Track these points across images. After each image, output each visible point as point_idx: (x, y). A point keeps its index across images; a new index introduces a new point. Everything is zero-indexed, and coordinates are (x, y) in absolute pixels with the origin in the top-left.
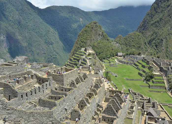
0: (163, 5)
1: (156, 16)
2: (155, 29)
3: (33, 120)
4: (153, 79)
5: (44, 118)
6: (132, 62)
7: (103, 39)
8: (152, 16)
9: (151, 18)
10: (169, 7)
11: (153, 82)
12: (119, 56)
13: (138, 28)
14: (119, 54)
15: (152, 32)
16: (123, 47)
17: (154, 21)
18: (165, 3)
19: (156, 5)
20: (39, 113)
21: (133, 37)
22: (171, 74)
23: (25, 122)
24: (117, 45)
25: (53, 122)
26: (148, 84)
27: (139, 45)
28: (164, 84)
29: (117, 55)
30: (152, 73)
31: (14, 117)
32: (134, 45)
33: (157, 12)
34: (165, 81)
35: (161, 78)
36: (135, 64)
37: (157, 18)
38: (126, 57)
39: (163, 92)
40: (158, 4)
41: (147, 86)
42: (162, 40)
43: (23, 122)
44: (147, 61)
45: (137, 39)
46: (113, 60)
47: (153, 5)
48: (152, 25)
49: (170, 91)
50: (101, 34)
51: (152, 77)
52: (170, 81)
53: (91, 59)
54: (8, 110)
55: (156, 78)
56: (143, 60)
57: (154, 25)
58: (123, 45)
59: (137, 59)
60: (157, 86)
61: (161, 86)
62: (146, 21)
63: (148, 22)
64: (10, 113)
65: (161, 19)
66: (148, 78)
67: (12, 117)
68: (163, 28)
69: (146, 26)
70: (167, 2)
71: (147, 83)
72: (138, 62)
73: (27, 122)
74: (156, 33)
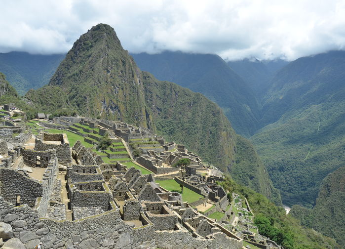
0: (82, 55)
1: (74, 67)
2: (73, 83)
3: (88, 236)
4: (110, 146)
5: (106, 228)
6: (65, 126)
7: (8, 95)
8: (68, 67)
9: (66, 69)
10: (91, 58)
11: (112, 150)
12: (40, 119)
13: (50, 82)
14: (41, 115)
15: (70, 88)
16: (38, 106)
17: (72, 74)
18: (85, 52)
19: (73, 54)
20: (98, 221)
21: (50, 92)
22: (132, 138)
23: (73, 244)
24: (29, 103)
25: (120, 230)
26: (106, 153)
27: (59, 104)
28: (126, 150)
29: (36, 117)
30: (108, 139)
31: (53, 241)
32: (53, 103)
33: (74, 62)
34: (127, 147)
35: (120, 143)
36: (70, 128)
37: (75, 70)
38: (54, 119)
39: (128, 161)
40: (76, 53)
41: (105, 156)
42: (85, 98)
43: (70, 245)
44: (91, 124)
45: (56, 96)
46: (34, 125)
47: (68, 53)
48: (69, 78)
49: (136, 159)
50: (4, 87)
51: (108, 144)
52: (133, 146)
53: (20, 121)
54: (40, 227)
55: (114, 144)
56: (81, 123)
57: (71, 79)
58: (37, 103)
59: (72, 122)
60: (118, 155)
61: (123, 155)
62: (61, 73)
63: (63, 74)
64: (44, 233)
65: (81, 71)
66: (103, 145)
67: (49, 241)
68: (85, 83)
69: (61, 79)
70: (86, 51)
71: (103, 152)
72: (74, 125)
73: (77, 243)
74: (76, 90)
